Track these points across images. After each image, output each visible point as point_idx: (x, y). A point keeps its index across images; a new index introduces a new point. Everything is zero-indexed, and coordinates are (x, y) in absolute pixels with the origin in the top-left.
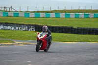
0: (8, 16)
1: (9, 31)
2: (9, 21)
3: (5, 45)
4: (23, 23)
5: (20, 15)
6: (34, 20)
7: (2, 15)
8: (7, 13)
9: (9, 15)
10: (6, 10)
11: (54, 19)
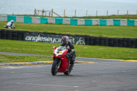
0: (47, 23)
1: (49, 44)
2: (49, 30)
3: (43, 63)
4: (68, 33)
5: (65, 21)
6: (85, 28)
7: (39, 22)
8: (46, 19)
9: (49, 21)
10: (44, 15)
11: (111, 27)
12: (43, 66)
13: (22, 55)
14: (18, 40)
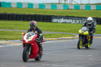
0: (68, 9)
2: (69, 14)
3: (65, 39)
7: (62, 8)
8: (68, 6)
12: (65, 41)
13: (50, 33)
14: (47, 21)
